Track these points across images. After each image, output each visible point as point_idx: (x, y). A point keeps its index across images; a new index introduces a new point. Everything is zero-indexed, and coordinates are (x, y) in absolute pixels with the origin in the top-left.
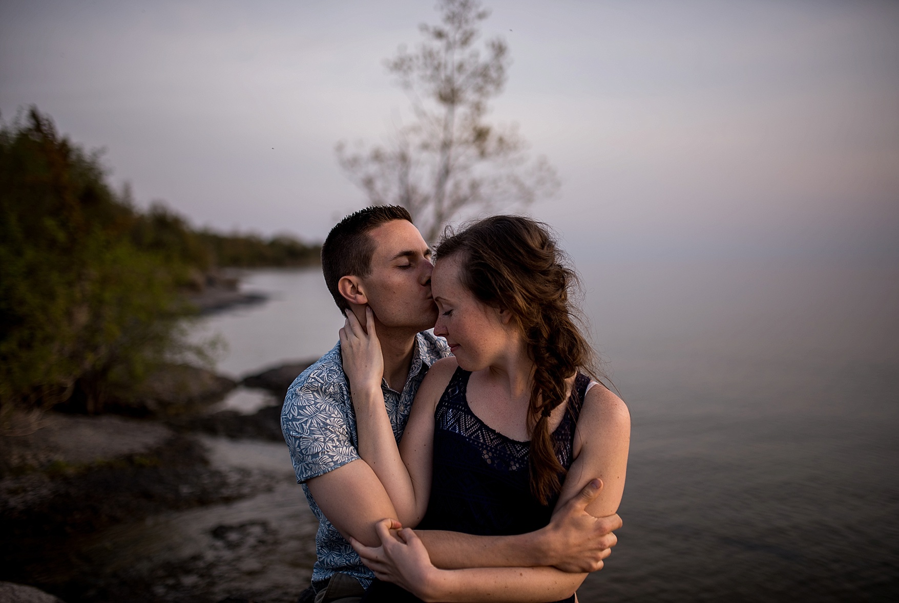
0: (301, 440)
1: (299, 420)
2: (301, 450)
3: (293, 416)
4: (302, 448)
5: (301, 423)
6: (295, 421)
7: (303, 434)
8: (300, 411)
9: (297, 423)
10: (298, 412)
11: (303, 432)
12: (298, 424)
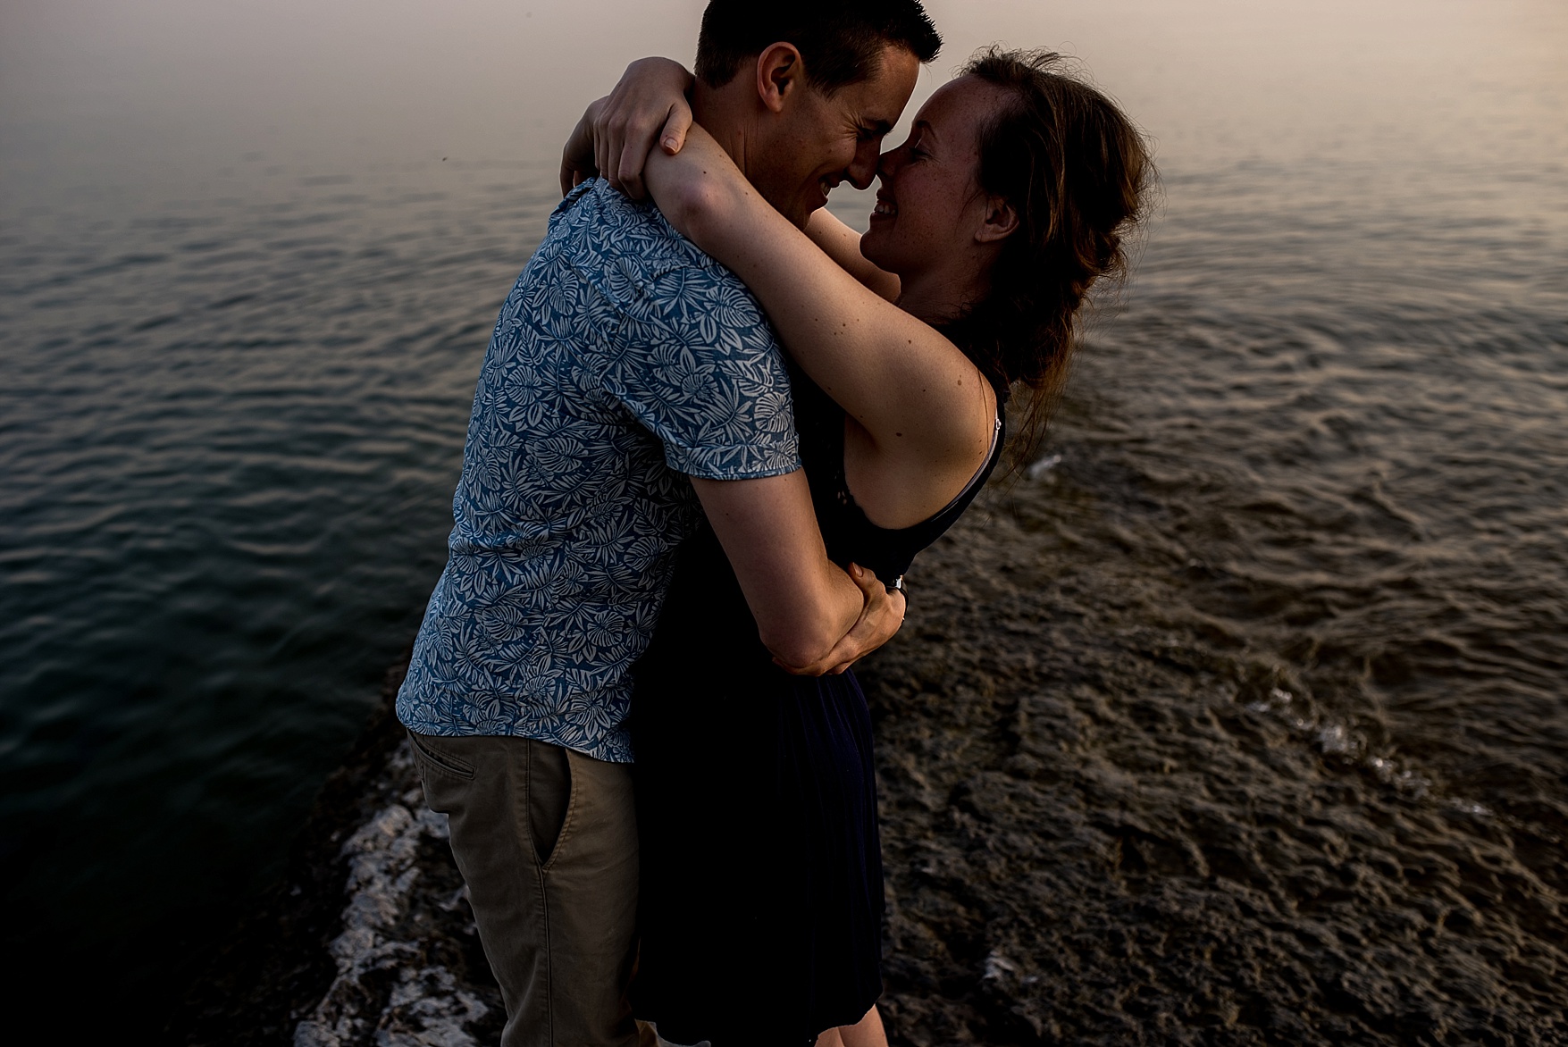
0: (758, 401)
1: (748, 357)
2: (754, 421)
3: (733, 348)
4: (756, 416)
5: (756, 364)
6: (740, 359)
7: (762, 384)
8: (746, 339)
9: (746, 362)
10: (744, 342)
11: (763, 380)
12: (749, 366)
